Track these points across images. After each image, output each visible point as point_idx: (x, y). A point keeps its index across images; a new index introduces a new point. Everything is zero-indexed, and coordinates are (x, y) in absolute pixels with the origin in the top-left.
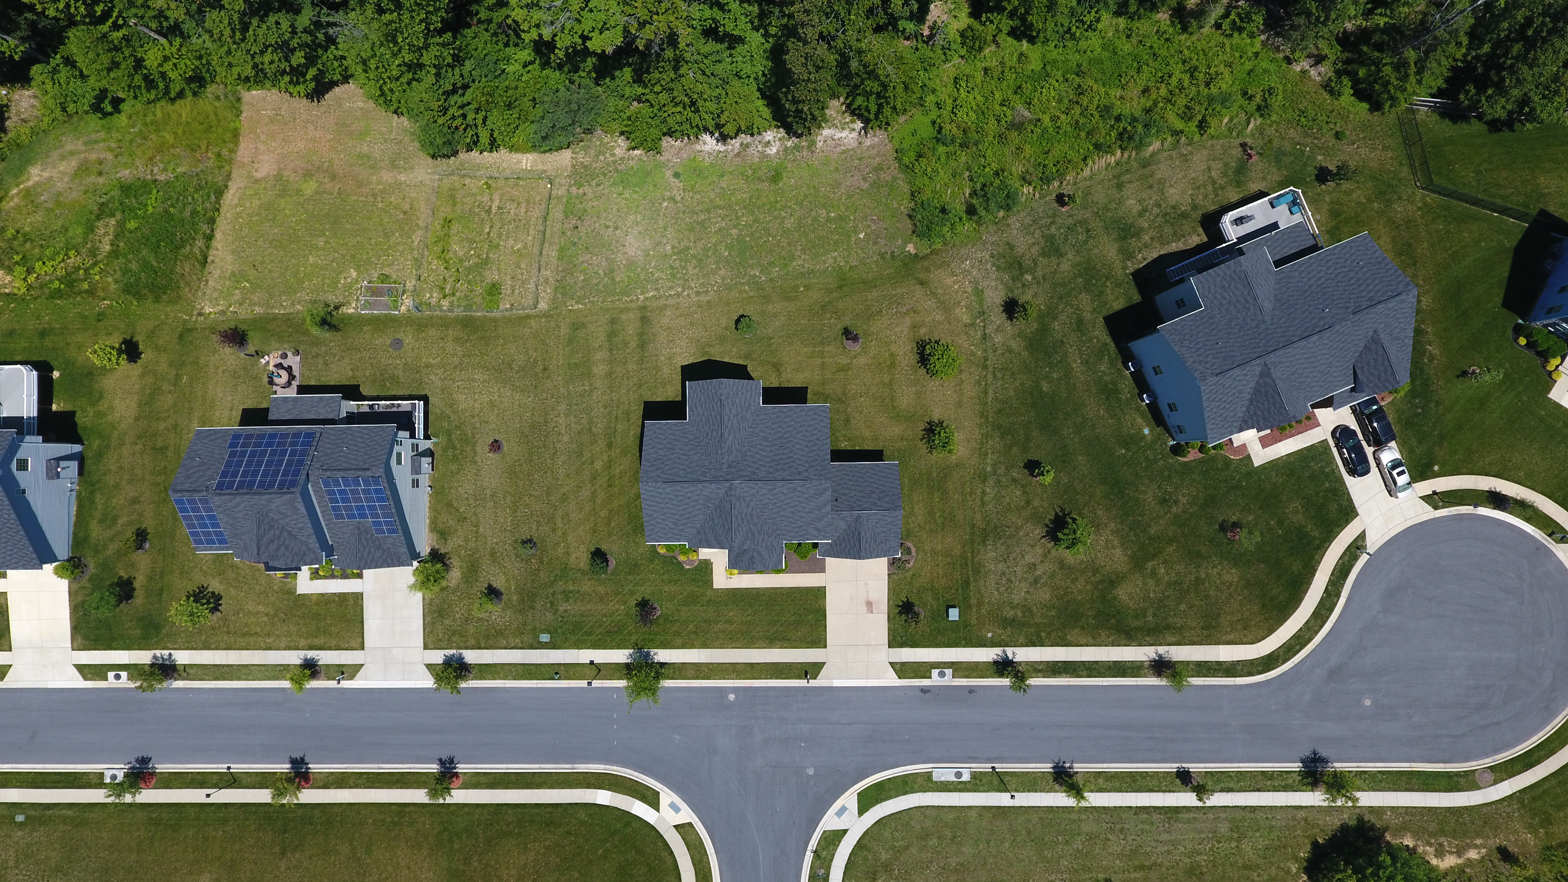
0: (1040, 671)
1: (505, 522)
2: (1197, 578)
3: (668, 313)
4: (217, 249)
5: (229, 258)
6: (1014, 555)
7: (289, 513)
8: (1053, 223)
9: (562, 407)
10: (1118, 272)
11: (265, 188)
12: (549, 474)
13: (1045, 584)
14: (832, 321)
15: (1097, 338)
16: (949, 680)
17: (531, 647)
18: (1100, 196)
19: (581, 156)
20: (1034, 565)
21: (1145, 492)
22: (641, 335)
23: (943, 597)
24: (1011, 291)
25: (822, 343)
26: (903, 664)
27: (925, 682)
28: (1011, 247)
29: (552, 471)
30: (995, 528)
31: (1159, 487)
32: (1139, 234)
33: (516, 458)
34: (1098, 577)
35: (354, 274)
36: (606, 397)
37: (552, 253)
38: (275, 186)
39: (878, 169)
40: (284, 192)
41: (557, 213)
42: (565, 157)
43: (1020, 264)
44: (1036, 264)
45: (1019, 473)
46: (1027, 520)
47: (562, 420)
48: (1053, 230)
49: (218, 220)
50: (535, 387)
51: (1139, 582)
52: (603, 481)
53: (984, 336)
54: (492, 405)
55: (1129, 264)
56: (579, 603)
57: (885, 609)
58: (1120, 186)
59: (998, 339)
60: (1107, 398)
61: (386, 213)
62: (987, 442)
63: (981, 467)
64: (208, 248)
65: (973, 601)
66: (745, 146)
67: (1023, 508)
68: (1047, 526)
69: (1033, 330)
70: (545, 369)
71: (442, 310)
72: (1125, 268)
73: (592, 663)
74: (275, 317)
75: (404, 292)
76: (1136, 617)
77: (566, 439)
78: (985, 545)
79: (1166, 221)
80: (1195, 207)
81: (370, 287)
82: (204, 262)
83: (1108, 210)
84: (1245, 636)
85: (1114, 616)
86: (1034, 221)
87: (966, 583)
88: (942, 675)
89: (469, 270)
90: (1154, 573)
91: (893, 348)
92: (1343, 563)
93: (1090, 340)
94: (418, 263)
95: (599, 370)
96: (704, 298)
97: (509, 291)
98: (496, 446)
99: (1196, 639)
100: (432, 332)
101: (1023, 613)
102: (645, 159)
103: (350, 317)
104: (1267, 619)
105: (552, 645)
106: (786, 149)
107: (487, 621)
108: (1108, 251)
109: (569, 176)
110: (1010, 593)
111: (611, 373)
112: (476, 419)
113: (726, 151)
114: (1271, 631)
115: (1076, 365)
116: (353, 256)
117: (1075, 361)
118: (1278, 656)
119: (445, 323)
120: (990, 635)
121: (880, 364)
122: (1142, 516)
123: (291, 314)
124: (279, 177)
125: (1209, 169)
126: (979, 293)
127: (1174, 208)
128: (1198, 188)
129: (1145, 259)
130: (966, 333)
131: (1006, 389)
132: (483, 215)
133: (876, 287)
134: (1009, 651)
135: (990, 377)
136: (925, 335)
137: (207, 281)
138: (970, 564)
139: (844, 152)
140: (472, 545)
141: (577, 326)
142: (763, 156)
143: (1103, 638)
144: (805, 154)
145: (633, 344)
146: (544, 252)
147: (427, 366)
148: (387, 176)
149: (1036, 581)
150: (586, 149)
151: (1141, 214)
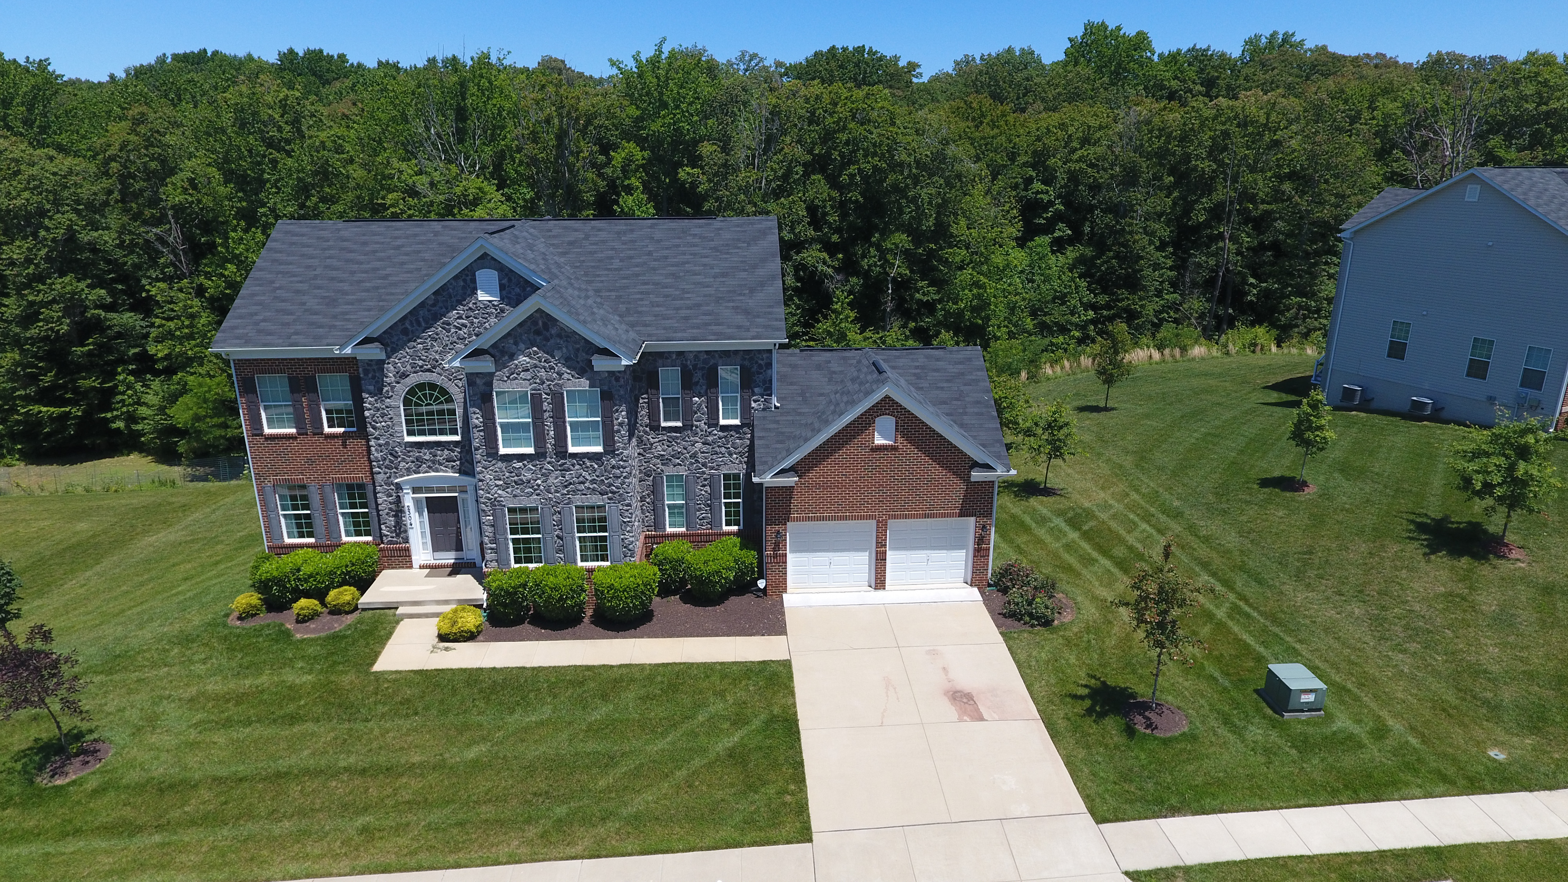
6: (1375, 587)
20: (1456, 595)
45: (1257, 494)
46: (1348, 540)
57: (1027, 707)
62: (1145, 484)
63: (1156, 505)
67: (1315, 527)
68: (1414, 540)
110: (1454, 653)
120: (1498, 754)
149: (1505, 623)
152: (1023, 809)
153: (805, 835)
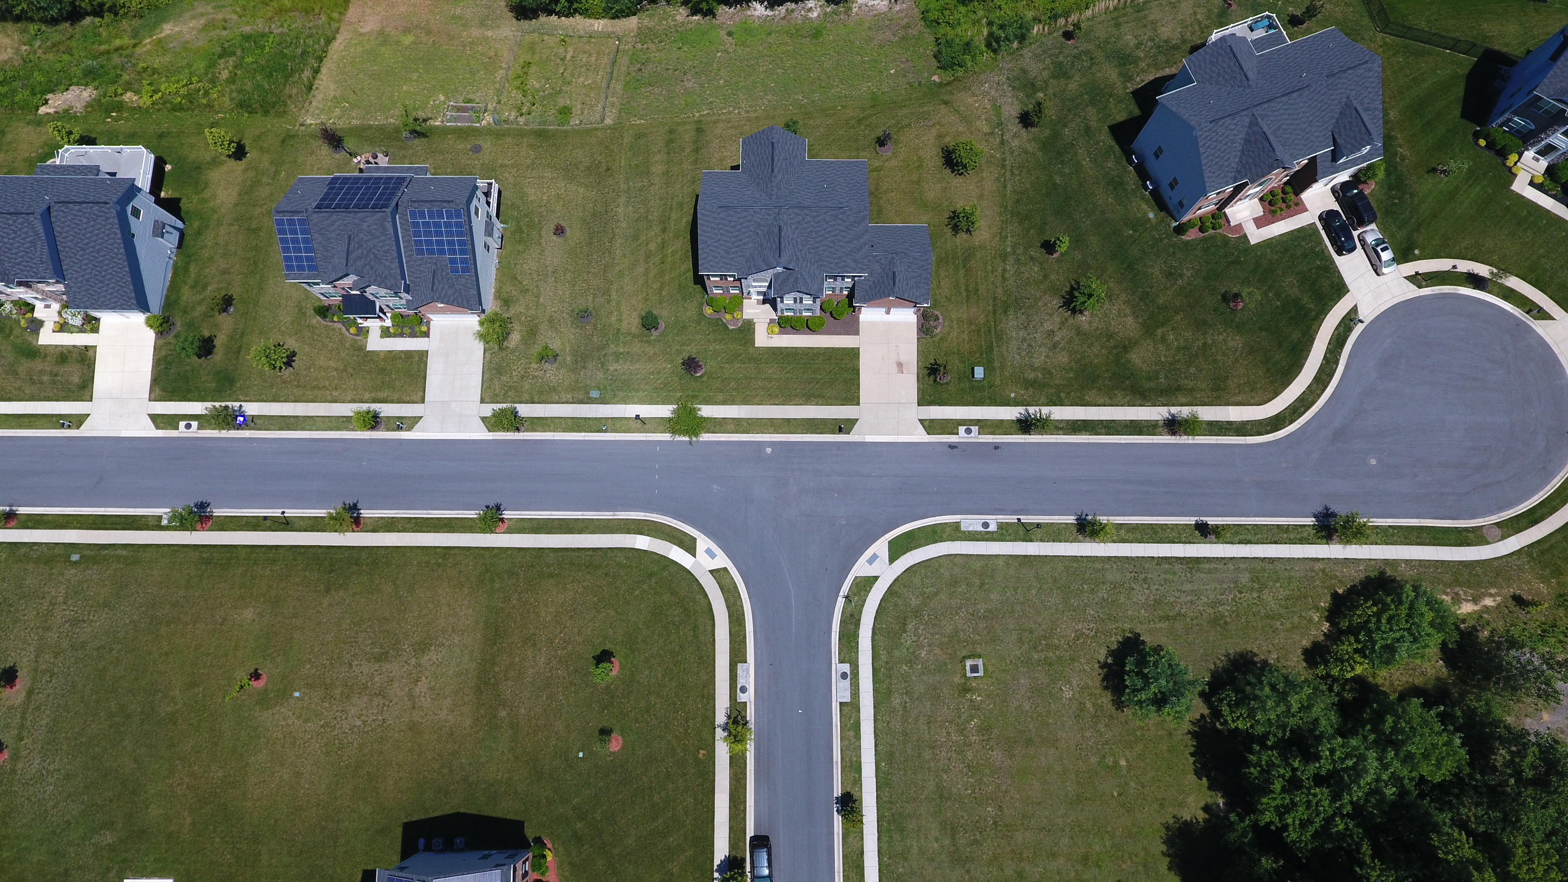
0: (1061, 429)
1: (564, 294)
2: (1204, 344)
3: (721, 125)
4: (322, 80)
5: (332, 86)
6: (1034, 323)
7: (378, 234)
8: (1060, 53)
9: (622, 200)
10: (1119, 91)
11: (369, 39)
12: (607, 255)
13: (1063, 349)
14: (866, 132)
15: (1104, 142)
16: (975, 437)
17: (581, 402)
18: (1101, 33)
19: (646, 22)
20: (1052, 331)
21: (1152, 267)
22: (695, 142)
23: (969, 360)
24: (1027, 106)
25: (858, 149)
26: (932, 421)
27: (953, 439)
28: (1024, 71)
29: (610, 252)
30: (1016, 300)
31: (1165, 262)
32: (1136, 61)
33: (578, 241)
34: (1112, 343)
35: (442, 98)
36: (663, 191)
37: (618, 87)
38: (377, 38)
39: (907, 27)
40: (384, 43)
41: (624, 61)
42: (632, 22)
43: (1033, 85)
44: (1047, 85)
45: (1037, 252)
46: (1045, 292)
47: (620, 210)
48: (1061, 58)
49: (325, 59)
50: (599, 183)
51: (1151, 348)
52: (657, 259)
53: (1002, 142)
54: (558, 197)
55: (1129, 85)
56: (628, 363)
57: (915, 369)
58: (1118, 25)
59: (1015, 143)
60: (1115, 189)
61: (473, 57)
62: (1007, 227)
63: (1001, 248)
64: (314, 78)
65: (997, 364)
66: (790, 12)
67: (1041, 282)
68: (1063, 297)
69: (1046, 135)
70: (608, 169)
71: (518, 125)
72: (1125, 88)
73: (637, 417)
74: (370, 127)
75: (486, 111)
76: (1149, 379)
77: (624, 225)
78: (1007, 316)
79: (1159, 52)
80: (1184, 41)
81: (455, 107)
82: (310, 88)
83: (1108, 43)
84: (1253, 398)
85: (1128, 378)
86: (1044, 52)
87: (990, 348)
88: (968, 431)
89: (544, 98)
90: (1164, 340)
91: (921, 153)
92: (1339, 334)
93: (1098, 143)
94: (499, 92)
95: (658, 169)
96: (753, 115)
97: (579, 112)
98: (559, 231)
99: (1206, 400)
100: (509, 140)
101: (1043, 375)
102: (702, 22)
103: (437, 127)
104: (1272, 383)
105: (602, 401)
106: (825, 14)
107: (542, 379)
108: (1110, 75)
109: (636, 36)
110: (1032, 357)
111: (668, 172)
112: (543, 208)
113: (774, 15)
114: (1276, 394)
115: (1086, 163)
116: (442, 87)
117: (1084, 159)
118: (1285, 417)
119: (521, 134)
120: (1013, 395)
121: (909, 165)
122: (1151, 288)
123: (383, 125)
124: (381, 33)
125: (1195, 13)
126: (997, 109)
127: (1166, 42)
128: (1187, 27)
129: (1143, 81)
130: (986, 141)
131: (1023, 183)
132: (558, 61)
133: (905, 106)
134: (1032, 410)
135: (1008, 174)
136: (949, 143)
137: (311, 102)
138: (993, 332)
139: (875, 16)
140: (532, 312)
141: (639, 136)
142: (806, 18)
143: (1120, 398)
144: (842, 17)
145: (688, 150)
146: (611, 86)
147: (502, 166)
148: (476, 32)
149: (1055, 346)
150: (651, 17)
151: (1138, 46)
152: (904, 401)
153: (858, 404)
